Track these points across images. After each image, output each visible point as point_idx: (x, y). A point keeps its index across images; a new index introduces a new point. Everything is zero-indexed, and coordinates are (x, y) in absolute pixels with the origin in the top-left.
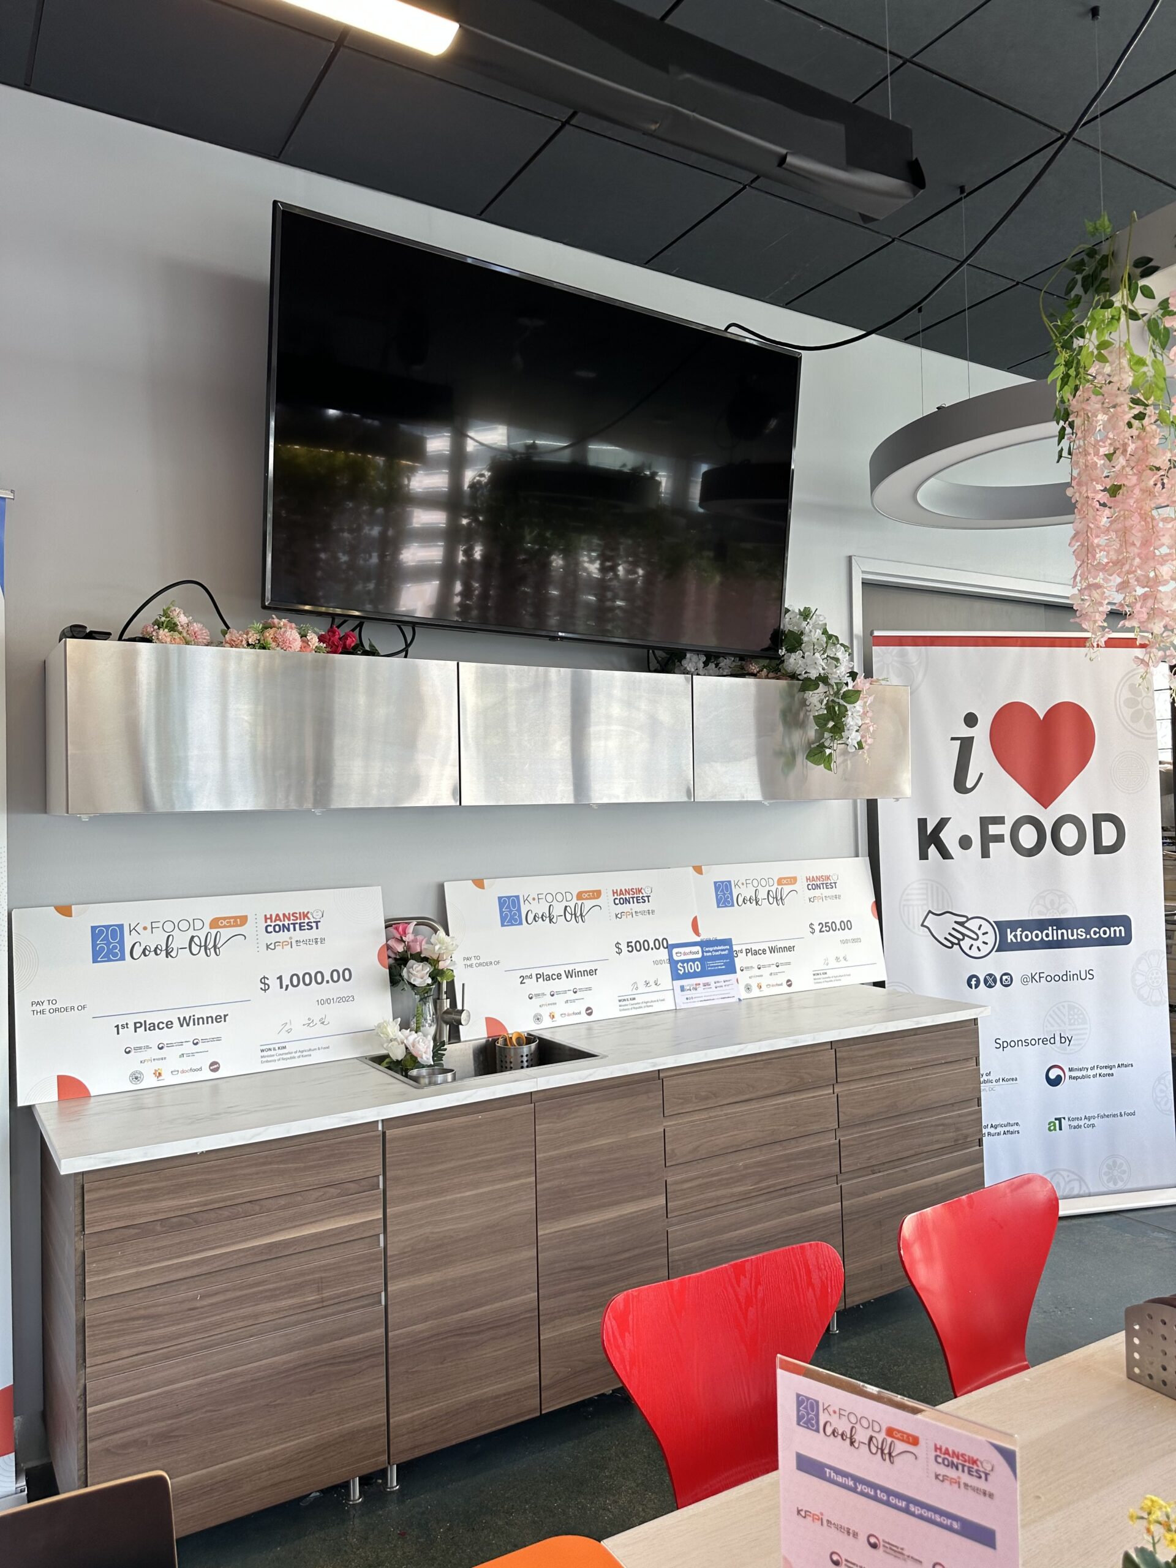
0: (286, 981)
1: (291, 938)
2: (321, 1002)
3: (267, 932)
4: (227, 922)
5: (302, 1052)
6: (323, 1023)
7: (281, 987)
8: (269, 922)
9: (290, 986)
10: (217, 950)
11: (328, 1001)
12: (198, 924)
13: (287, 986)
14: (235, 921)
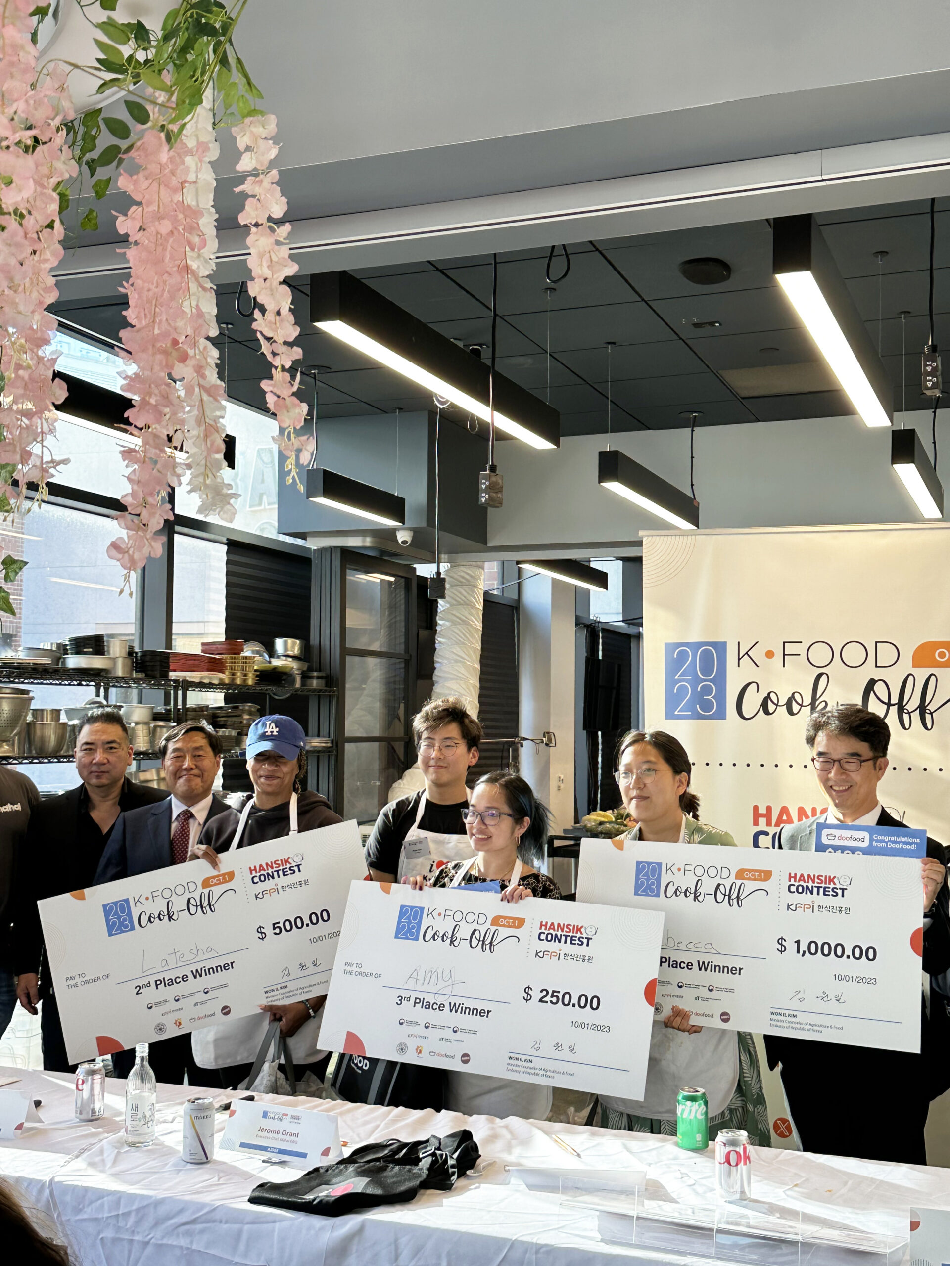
0: (804, 947)
1: (813, 902)
2: (839, 978)
3: (789, 891)
4: (752, 875)
5: (813, 1025)
6: (838, 1001)
7: (798, 952)
8: (792, 882)
9: (807, 953)
10: (740, 902)
11: (846, 978)
12: (725, 873)
13: (804, 953)
14: (760, 875)
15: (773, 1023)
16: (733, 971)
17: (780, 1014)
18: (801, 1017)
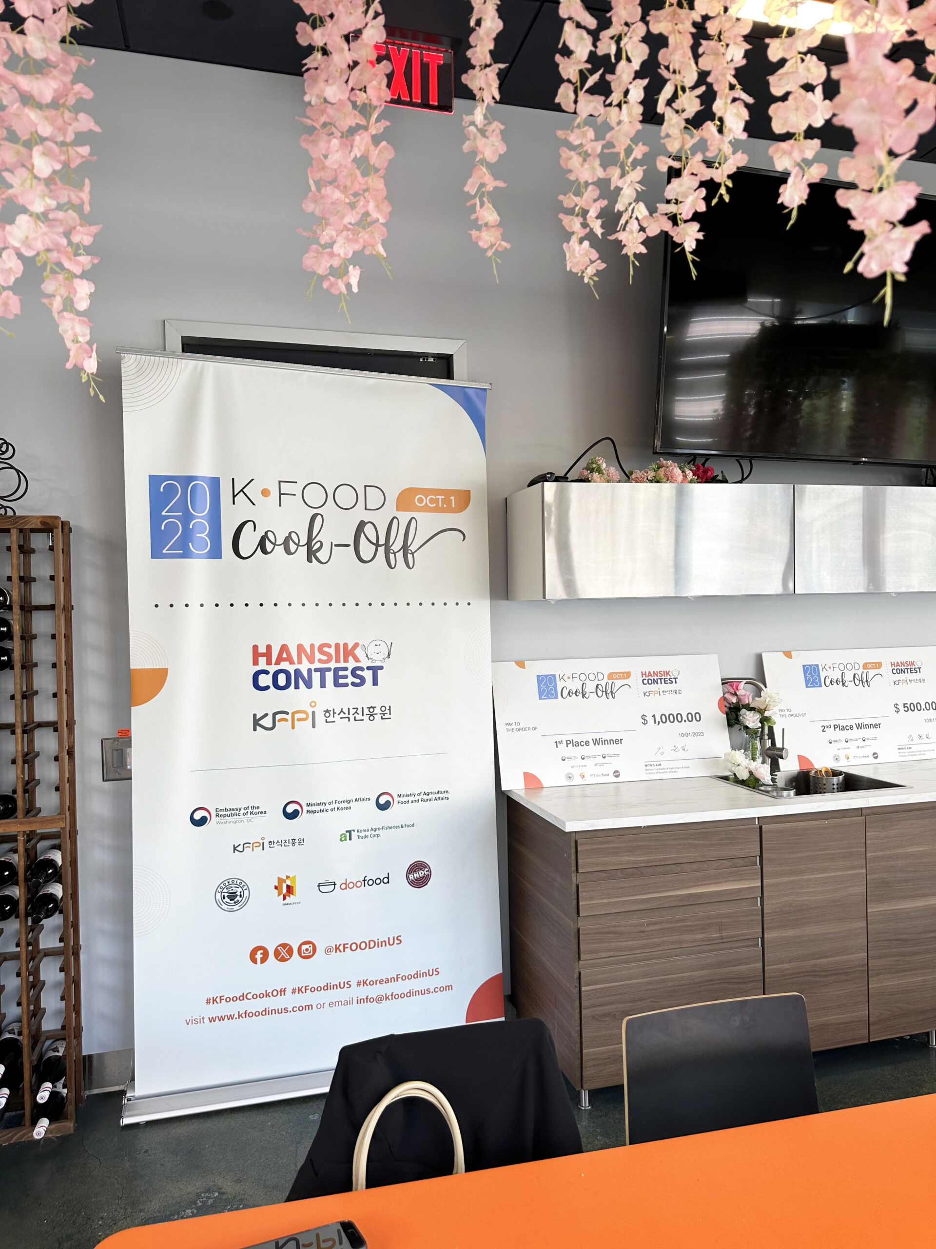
15: (648, 772)
16: (617, 742)
17: (651, 765)
18: (664, 765)
